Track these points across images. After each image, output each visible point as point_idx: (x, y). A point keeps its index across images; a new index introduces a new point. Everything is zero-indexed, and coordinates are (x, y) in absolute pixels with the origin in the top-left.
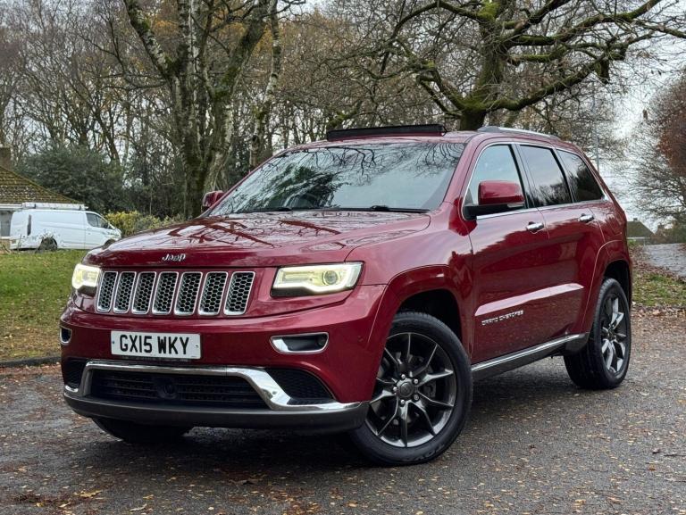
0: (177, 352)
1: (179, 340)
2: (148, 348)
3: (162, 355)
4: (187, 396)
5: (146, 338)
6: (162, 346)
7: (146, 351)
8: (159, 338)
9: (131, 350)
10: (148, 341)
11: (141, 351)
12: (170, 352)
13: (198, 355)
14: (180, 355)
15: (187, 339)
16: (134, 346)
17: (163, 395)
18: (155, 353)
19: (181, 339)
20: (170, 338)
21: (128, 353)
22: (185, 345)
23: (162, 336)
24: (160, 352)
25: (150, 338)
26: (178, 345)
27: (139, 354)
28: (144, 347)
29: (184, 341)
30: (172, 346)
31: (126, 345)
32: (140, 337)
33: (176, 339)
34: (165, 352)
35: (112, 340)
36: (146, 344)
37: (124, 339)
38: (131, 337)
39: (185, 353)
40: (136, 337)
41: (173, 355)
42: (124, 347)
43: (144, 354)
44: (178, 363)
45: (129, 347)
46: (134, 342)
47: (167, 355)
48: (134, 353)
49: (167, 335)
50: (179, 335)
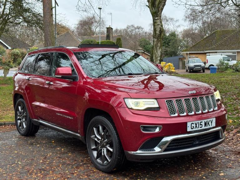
1: (210, 121)
2: (201, 126)
6: (205, 124)
7: (200, 127)
9: (195, 128)
10: (201, 123)
11: (199, 128)
12: (208, 126)
13: (215, 125)
14: (211, 126)
16: (196, 126)
22: (212, 123)
23: (206, 121)
24: (205, 127)
25: (202, 122)
26: (210, 123)
27: (198, 129)
28: (200, 126)
29: (212, 121)
30: (208, 124)
31: (193, 127)
32: (199, 122)
35: (188, 126)
36: (200, 125)
37: (192, 124)
38: (195, 123)
40: (197, 123)
42: (192, 128)
44: (210, 129)
45: (194, 127)
46: (196, 125)
48: (196, 129)
49: (207, 120)
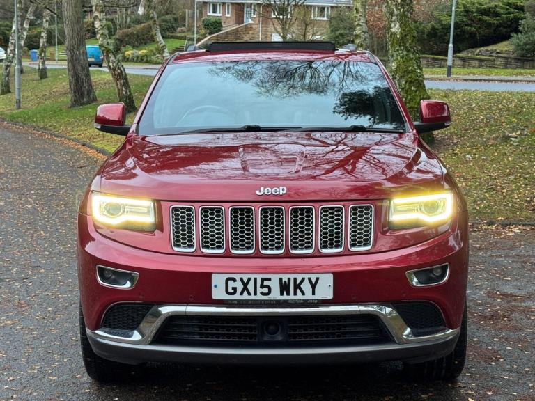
0: (303, 294)
1: (306, 281)
2: (266, 290)
3: (285, 297)
4: (294, 336)
5: (263, 280)
6: (284, 287)
7: (262, 294)
8: (281, 279)
9: (242, 293)
10: (266, 283)
11: (255, 294)
12: (295, 294)
13: (329, 295)
14: (309, 296)
15: (317, 279)
16: (246, 289)
18: (276, 295)
19: (310, 279)
20: (295, 279)
21: (237, 297)
22: (314, 286)
23: (285, 277)
24: (282, 294)
25: (269, 279)
26: (306, 286)
27: (252, 297)
28: (259, 290)
29: (314, 282)
30: (297, 287)
31: (235, 289)
32: (255, 280)
33: (303, 279)
34: (288, 294)
35: (213, 284)
36: (262, 286)
37: (231, 282)
38: (241, 279)
39: (314, 293)
40: (250, 279)
41: (299, 296)
42: (230, 290)
43: (259, 297)
44: (306, 303)
45: (239, 291)
46: (245, 285)
48: (245, 297)
49: (292, 277)
50: (306, 276)
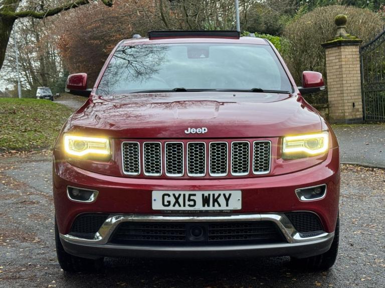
0: (220, 205)
1: (222, 196)
2: (192, 203)
3: (206, 208)
4: (213, 238)
5: (190, 195)
6: (206, 201)
7: (190, 206)
8: (203, 195)
9: (174, 205)
10: (192, 198)
12: (214, 206)
13: (239, 206)
14: (223, 207)
15: (230, 195)
16: (177, 202)
17: (192, 238)
18: (199, 206)
19: (224, 195)
20: (214, 195)
21: (171, 208)
22: (227, 200)
23: (206, 193)
24: (204, 206)
25: (194, 195)
26: (222, 200)
27: (182, 208)
28: (187, 203)
29: (227, 197)
30: (215, 200)
31: (169, 202)
32: (184, 195)
33: (219, 195)
34: (208, 206)
35: (153, 198)
36: (189, 200)
37: (166, 197)
39: (227, 205)
40: (180, 195)
43: (187, 208)
44: (221, 213)
45: (172, 203)
46: (177, 199)
47: (211, 208)
48: (177, 208)
49: (211, 193)
50: (222, 193)
